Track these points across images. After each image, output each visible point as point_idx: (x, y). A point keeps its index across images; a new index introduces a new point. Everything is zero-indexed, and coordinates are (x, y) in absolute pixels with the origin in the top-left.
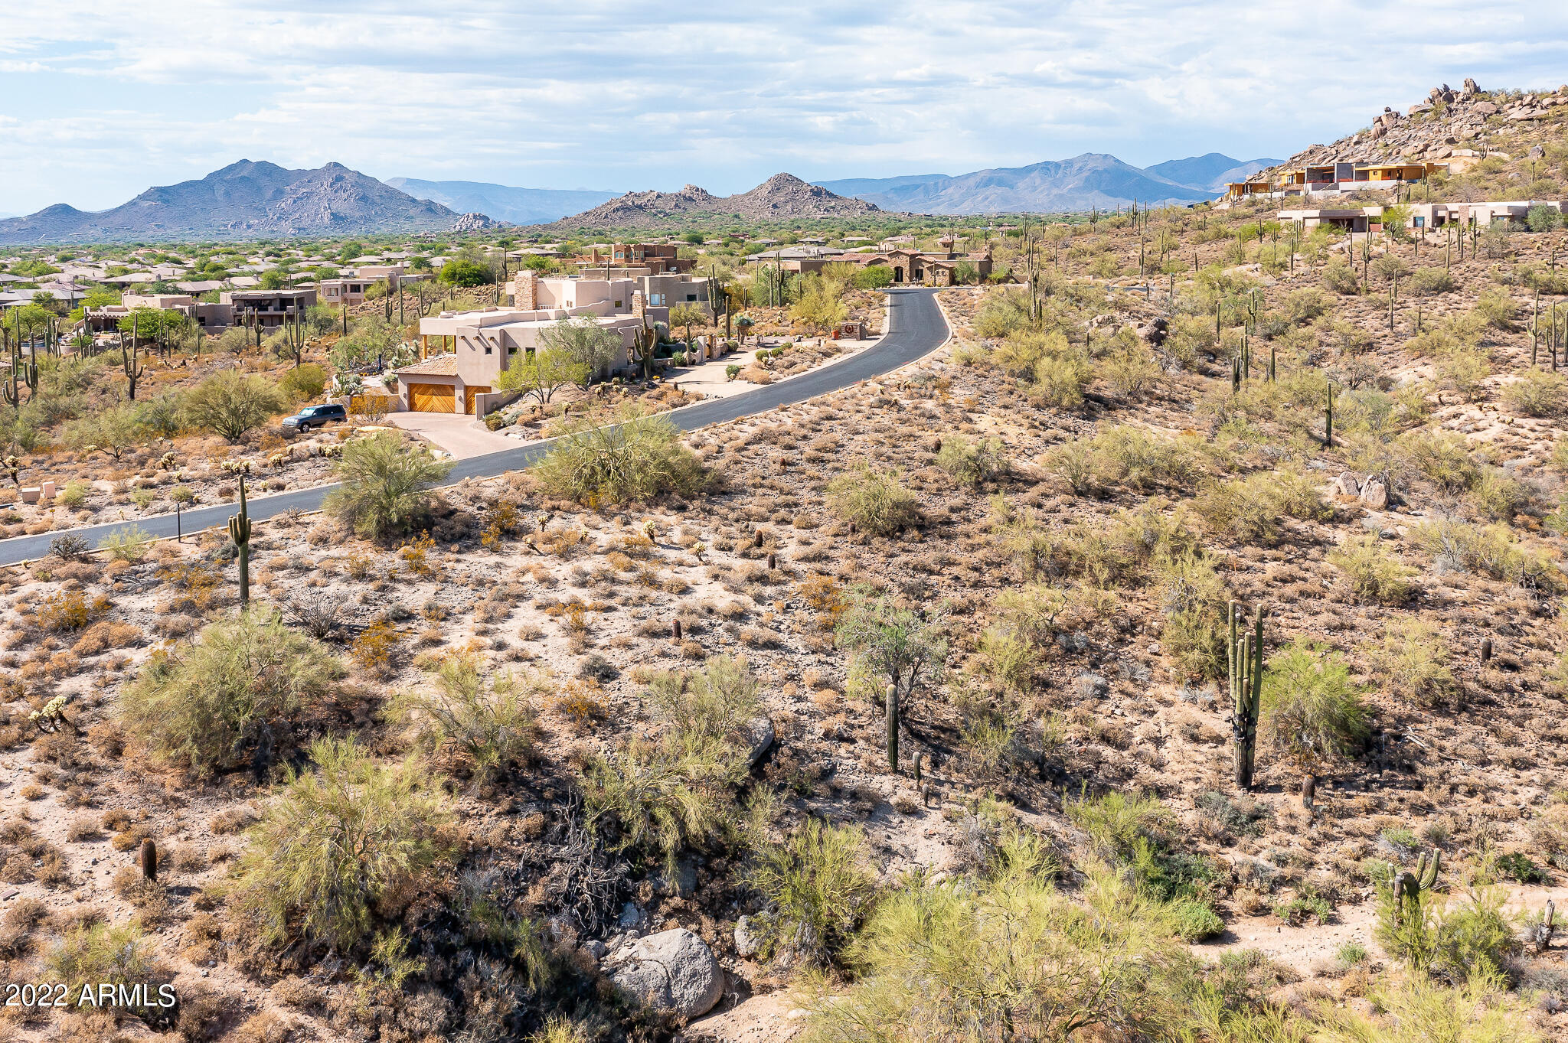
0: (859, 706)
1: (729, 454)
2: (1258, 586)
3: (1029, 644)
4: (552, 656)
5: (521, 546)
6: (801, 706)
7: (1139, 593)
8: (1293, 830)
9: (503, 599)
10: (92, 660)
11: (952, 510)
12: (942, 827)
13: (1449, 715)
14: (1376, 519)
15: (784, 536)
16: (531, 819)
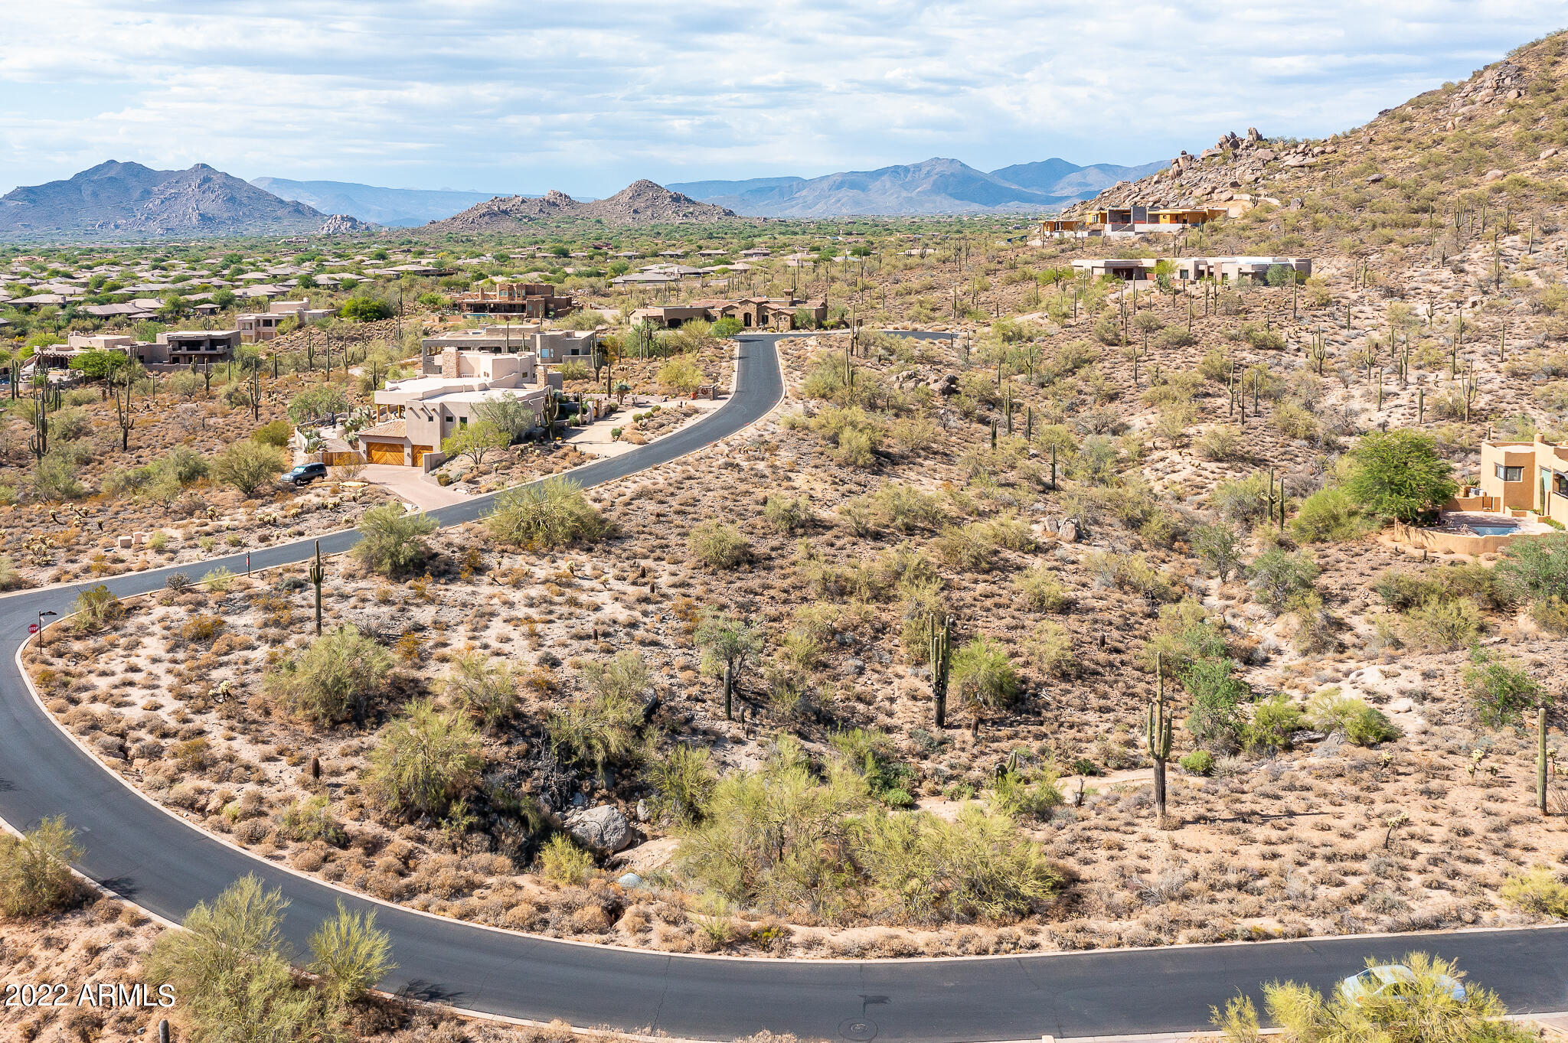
0: (708, 681)
1: (620, 509)
2: (969, 600)
3: (815, 641)
4: (519, 653)
5: (486, 579)
6: (673, 681)
7: (890, 606)
8: (963, 750)
9: (482, 615)
10: (225, 659)
11: (773, 549)
12: (757, 750)
13: (1070, 681)
14: (1067, 549)
15: (660, 569)
16: (520, 746)
